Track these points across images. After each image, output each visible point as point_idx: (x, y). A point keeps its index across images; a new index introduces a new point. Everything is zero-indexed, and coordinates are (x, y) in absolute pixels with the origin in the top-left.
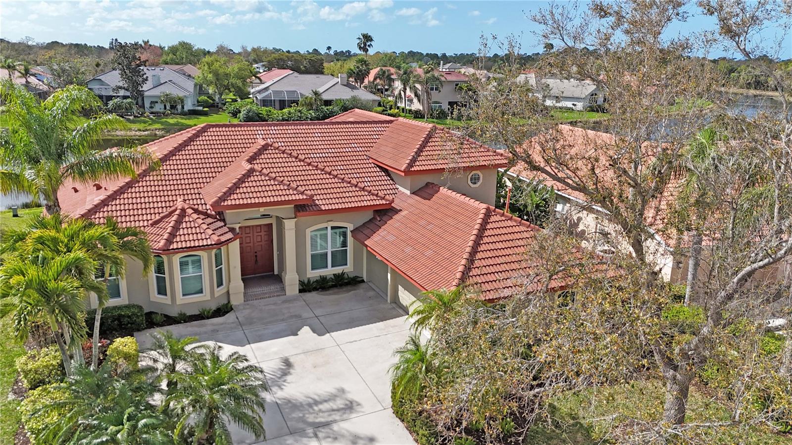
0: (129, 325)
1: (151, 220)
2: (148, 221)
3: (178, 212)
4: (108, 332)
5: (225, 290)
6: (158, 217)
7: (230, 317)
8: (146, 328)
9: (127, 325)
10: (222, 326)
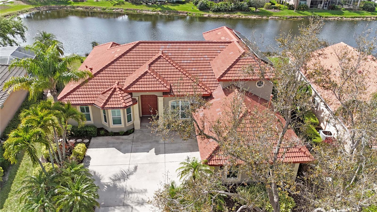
0: (90, 135)
1: (103, 91)
2: (101, 91)
3: (112, 90)
4: (82, 136)
5: (132, 123)
6: (106, 90)
7: (131, 137)
8: (97, 136)
9: (89, 134)
10: (125, 141)
